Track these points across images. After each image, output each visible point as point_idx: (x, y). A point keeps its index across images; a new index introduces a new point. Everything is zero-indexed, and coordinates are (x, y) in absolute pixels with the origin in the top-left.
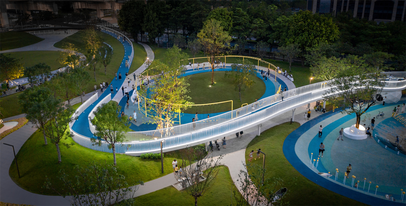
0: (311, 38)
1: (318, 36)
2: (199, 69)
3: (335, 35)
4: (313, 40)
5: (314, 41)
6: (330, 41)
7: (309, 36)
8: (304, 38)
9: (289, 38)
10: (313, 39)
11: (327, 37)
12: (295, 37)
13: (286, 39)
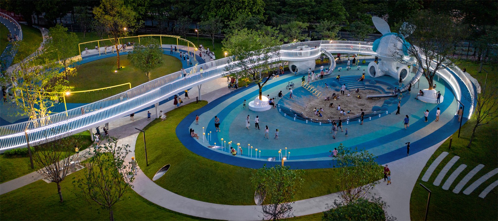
0: (233, 11)
1: (241, 8)
2: (107, 53)
3: (258, 6)
4: (235, 13)
5: (237, 13)
6: (255, 13)
7: (232, 9)
8: (226, 11)
9: (210, 12)
10: (236, 11)
11: (250, 9)
12: (217, 10)
13: (208, 13)
